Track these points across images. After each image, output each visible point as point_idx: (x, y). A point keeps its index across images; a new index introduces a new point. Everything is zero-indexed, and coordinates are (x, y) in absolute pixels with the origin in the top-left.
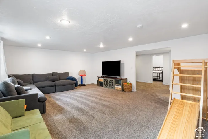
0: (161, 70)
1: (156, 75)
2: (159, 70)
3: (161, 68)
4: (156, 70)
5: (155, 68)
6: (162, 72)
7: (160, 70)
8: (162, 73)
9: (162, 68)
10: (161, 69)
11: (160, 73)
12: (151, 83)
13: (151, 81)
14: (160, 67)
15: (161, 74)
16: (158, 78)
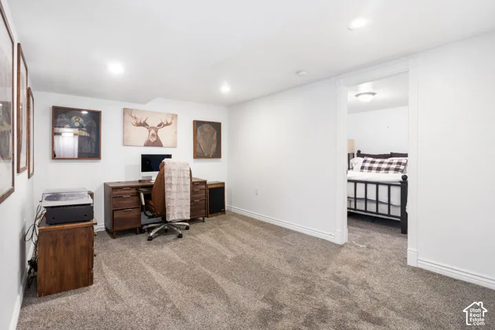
0: (397, 170)
1: (372, 195)
2: (387, 169)
3: (396, 160)
4: (375, 165)
5: (370, 159)
6: (405, 178)
7: (393, 166)
8: (404, 184)
9: (403, 160)
10: (399, 163)
11: (389, 185)
12: (339, 241)
13: (336, 229)
14: (392, 155)
15: (396, 192)
16: (383, 209)
